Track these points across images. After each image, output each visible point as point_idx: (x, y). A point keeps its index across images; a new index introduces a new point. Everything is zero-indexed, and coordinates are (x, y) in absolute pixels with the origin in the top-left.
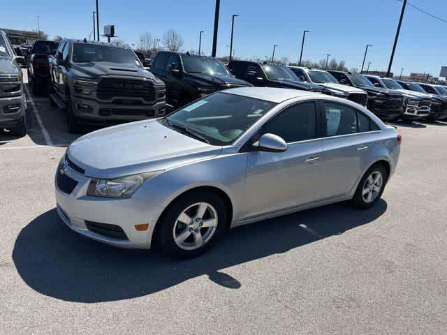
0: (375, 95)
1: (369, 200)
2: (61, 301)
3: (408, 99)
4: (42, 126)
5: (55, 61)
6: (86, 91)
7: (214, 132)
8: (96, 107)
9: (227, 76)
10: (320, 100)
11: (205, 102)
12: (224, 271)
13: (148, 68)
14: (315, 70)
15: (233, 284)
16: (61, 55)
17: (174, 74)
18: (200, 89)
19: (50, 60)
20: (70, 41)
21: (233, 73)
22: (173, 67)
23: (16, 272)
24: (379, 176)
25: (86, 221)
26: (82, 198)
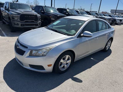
5: (4, 9)
6: (16, 19)
8: (20, 24)
11: (60, 21)
13: (34, 11)
14: (81, 11)
15: (80, 81)
16: (6, 7)
18: (51, 17)
19: (1, 9)
20: (8, 2)
21: (59, 12)
23: (6, 84)
24: (110, 42)
25: (29, 65)
26: (28, 57)
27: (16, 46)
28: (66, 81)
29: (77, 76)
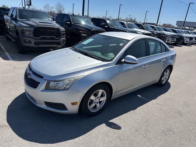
0: (154, 34)
1: (164, 82)
2: (38, 144)
3: (167, 35)
4: (4, 50)
5: (9, 18)
6: (27, 33)
7: (99, 54)
8: (33, 41)
9: (92, 25)
10: (147, 39)
11: (93, 40)
12: (111, 121)
13: (56, 22)
14: (129, 23)
15: (118, 127)
16: (12, 15)
17: (68, 24)
18: (81, 32)
19: (5, 17)
20: (16, 8)
21: (94, 24)
22: (67, 21)
23: (11, 130)
24: (168, 72)
25: (45, 102)
26: (42, 91)
27: (26, 75)
28: (98, 127)
29: (115, 121)
